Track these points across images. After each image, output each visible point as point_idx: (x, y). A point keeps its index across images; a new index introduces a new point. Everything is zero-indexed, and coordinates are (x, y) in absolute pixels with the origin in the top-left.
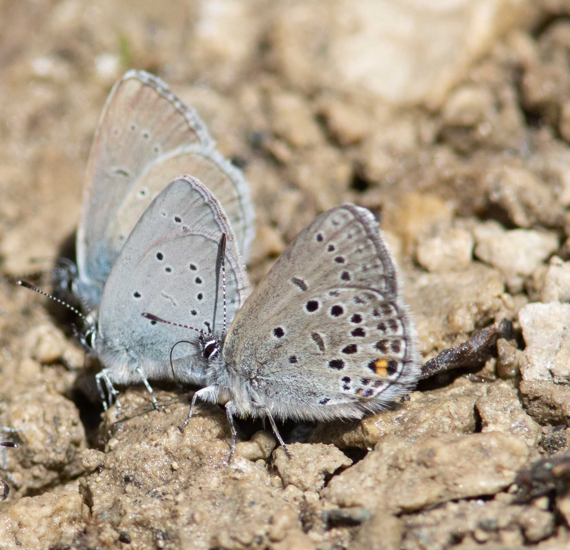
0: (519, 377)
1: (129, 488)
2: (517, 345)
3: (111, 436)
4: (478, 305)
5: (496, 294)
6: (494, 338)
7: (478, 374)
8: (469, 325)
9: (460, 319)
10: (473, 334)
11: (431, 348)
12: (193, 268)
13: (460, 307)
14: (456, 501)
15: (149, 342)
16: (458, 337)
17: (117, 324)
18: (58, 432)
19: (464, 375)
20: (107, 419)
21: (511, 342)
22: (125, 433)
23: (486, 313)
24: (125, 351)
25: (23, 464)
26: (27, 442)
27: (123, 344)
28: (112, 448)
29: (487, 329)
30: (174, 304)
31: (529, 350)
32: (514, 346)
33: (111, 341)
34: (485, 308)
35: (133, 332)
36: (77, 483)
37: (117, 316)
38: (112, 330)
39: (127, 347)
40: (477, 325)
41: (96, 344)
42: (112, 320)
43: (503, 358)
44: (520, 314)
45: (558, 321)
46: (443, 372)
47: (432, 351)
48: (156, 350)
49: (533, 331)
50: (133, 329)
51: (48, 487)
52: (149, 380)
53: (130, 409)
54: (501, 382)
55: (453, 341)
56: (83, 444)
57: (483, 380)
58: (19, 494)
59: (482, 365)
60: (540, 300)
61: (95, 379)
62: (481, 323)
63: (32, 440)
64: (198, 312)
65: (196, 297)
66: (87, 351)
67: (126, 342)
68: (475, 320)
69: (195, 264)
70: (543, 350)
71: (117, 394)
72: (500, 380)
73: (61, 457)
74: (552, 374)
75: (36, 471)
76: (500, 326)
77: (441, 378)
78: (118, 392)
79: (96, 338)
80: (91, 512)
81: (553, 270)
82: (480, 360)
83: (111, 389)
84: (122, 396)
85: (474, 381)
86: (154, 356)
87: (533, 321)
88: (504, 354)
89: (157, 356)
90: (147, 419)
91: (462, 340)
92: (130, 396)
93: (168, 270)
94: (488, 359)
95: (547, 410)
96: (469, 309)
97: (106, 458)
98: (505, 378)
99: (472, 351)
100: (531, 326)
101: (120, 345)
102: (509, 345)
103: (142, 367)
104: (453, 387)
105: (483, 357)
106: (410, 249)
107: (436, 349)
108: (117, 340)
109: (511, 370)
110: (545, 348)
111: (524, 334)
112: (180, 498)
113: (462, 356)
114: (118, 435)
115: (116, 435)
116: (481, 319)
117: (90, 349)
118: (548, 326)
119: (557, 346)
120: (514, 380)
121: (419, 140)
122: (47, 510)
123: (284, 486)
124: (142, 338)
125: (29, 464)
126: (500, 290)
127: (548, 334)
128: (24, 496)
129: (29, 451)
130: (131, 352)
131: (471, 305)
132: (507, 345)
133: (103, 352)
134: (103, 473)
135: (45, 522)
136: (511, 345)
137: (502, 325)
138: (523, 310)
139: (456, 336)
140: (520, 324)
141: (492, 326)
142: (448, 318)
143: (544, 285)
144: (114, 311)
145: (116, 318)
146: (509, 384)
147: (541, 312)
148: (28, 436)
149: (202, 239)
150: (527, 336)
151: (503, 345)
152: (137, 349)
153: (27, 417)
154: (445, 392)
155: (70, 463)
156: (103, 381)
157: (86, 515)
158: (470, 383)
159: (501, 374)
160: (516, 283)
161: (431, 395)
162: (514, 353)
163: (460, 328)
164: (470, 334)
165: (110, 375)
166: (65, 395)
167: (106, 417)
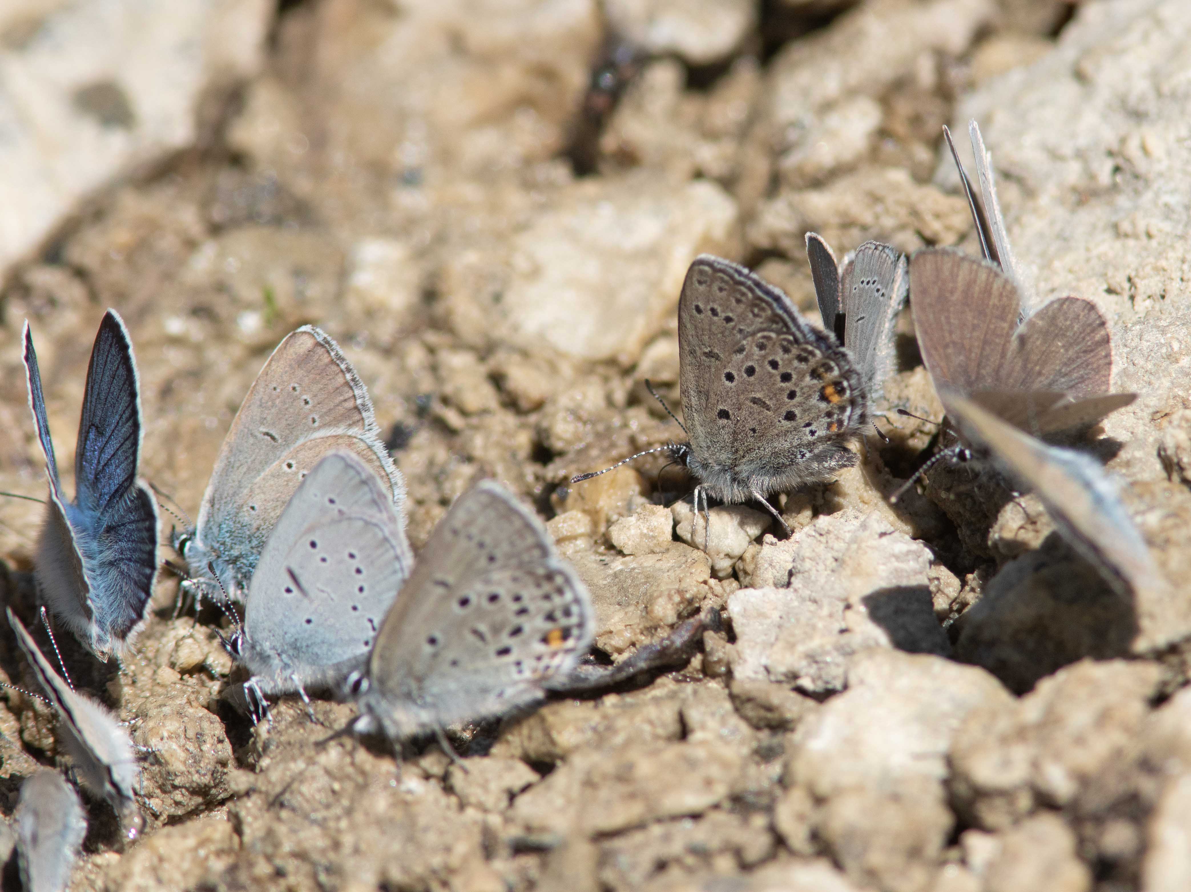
0: (729, 674)
1: (284, 814)
2: (726, 638)
3: (262, 753)
4: (679, 592)
5: (701, 580)
6: (700, 631)
7: (682, 673)
8: (671, 617)
9: (660, 609)
10: (675, 627)
11: (628, 644)
12: (352, 556)
13: (660, 596)
14: (659, 820)
15: (304, 644)
16: (659, 629)
17: (267, 624)
18: (201, 750)
19: (666, 674)
20: (258, 735)
21: (719, 634)
22: (278, 751)
23: (690, 602)
24: (277, 656)
25: (163, 789)
26: (167, 763)
27: (274, 648)
28: (264, 768)
29: (692, 620)
30: (332, 599)
31: (740, 644)
32: (723, 639)
33: (261, 645)
34: (688, 596)
35: (286, 633)
36: (225, 808)
37: (267, 616)
38: (261, 633)
39: (279, 651)
40: (680, 616)
41: (243, 649)
42: (260, 620)
43: (711, 653)
44: (729, 601)
45: (773, 609)
46: (642, 672)
47: (629, 647)
48: (313, 654)
49: (745, 621)
50: (285, 630)
51: (193, 813)
52: (306, 689)
53: (283, 723)
54: (709, 682)
55: (652, 635)
56: (231, 764)
57: (688, 680)
58: (159, 823)
59: (687, 662)
60: (751, 585)
61: (242, 688)
62: (685, 613)
63: (172, 760)
64: (359, 607)
65: (356, 590)
66: (234, 659)
67: (278, 645)
68: (678, 610)
69: (354, 552)
70: (756, 643)
71: (268, 706)
72: (708, 678)
73: (206, 780)
74: (767, 670)
75: (178, 796)
76: (706, 616)
77: (641, 679)
78: (269, 703)
79: (243, 643)
80: (241, 843)
81: (766, 549)
82: (684, 656)
83: (261, 700)
84: (274, 708)
85: (677, 681)
86: (310, 660)
87: (745, 610)
88: (712, 649)
89: (314, 660)
90: (302, 734)
91: (663, 633)
92: (283, 707)
93: (324, 560)
94: (694, 655)
95: (763, 713)
96: (670, 597)
97: (256, 780)
98: (714, 676)
99: (674, 647)
100: (742, 616)
101: (271, 649)
102: (717, 638)
103: (296, 673)
104: (654, 688)
105: (687, 653)
106: (602, 529)
107: (633, 644)
108: (268, 644)
109: (721, 666)
110: (759, 640)
111: (734, 625)
112: (344, 824)
113: (663, 652)
114: (270, 752)
115: (268, 753)
116: (684, 609)
117: (238, 656)
118: (762, 615)
119: (773, 639)
120: (724, 678)
121: (610, 401)
122: (191, 842)
123: (462, 806)
124: (296, 640)
125: (169, 787)
126: (706, 574)
127: (761, 624)
128: (164, 825)
129: (168, 773)
130: (284, 656)
131: (673, 592)
132: (715, 638)
133: (252, 659)
134: (254, 797)
135: (188, 856)
136: (721, 638)
137: (709, 616)
138: (732, 597)
139: (656, 629)
140: (729, 614)
141: (697, 617)
142: (646, 607)
143: (756, 567)
144: (262, 611)
145: (265, 618)
146: (718, 683)
147: (753, 600)
148: (167, 756)
149: (360, 523)
150: (737, 628)
151: (712, 638)
152: (291, 652)
153: (166, 734)
154: (645, 694)
155: (215, 786)
156: (251, 690)
157: (236, 845)
158: (673, 682)
159: (709, 672)
160: (725, 565)
161: (629, 699)
162: (724, 647)
163: (661, 620)
164: (672, 626)
165: (259, 684)
166: (208, 708)
167: (256, 731)
